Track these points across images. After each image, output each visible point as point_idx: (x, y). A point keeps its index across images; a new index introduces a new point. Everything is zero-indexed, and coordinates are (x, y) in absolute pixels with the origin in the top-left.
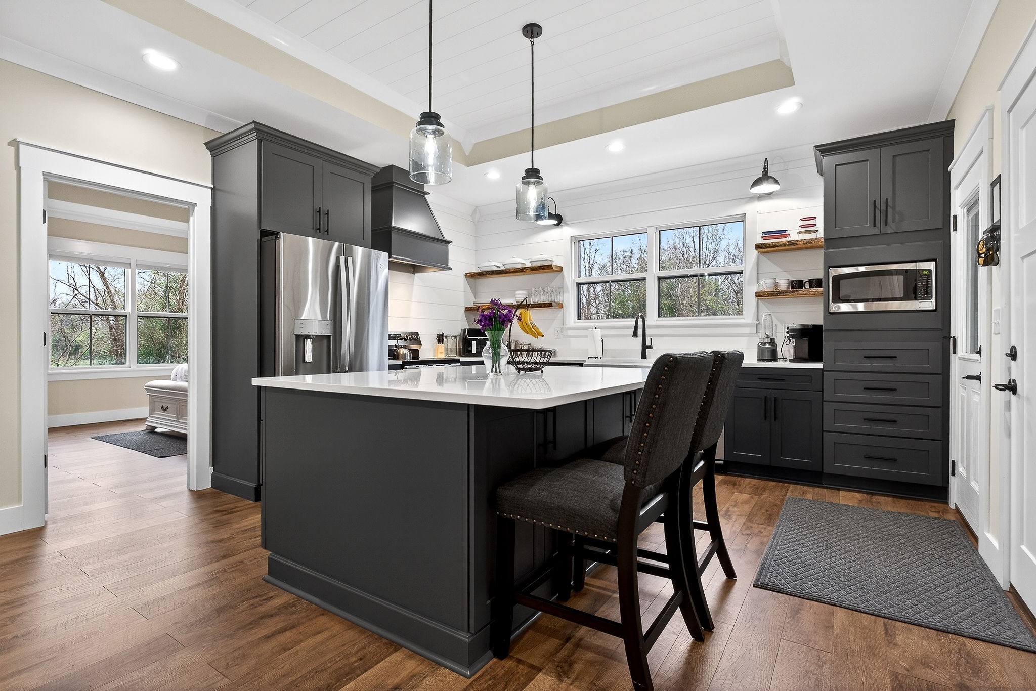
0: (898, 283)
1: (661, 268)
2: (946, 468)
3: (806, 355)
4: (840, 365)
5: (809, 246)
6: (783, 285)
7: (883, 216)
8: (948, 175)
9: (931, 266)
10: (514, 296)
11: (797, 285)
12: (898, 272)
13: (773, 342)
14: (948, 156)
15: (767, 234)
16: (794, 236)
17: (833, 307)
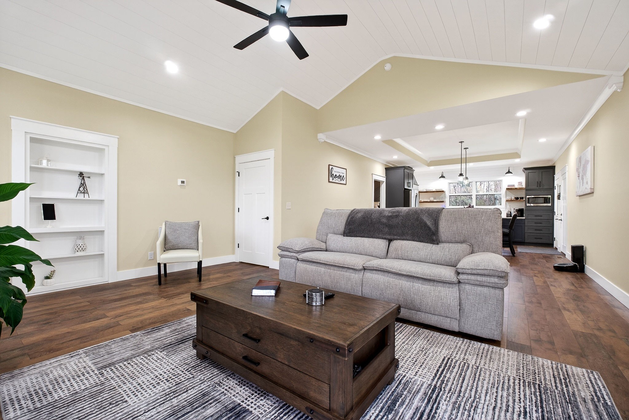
0: (542, 200)
1: (477, 192)
2: (553, 239)
3: (520, 216)
4: (529, 218)
5: (521, 189)
6: (513, 198)
7: (539, 185)
8: (554, 177)
9: (550, 196)
10: (429, 199)
11: (517, 198)
12: (542, 197)
13: (511, 212)
14: (554, 173)
15: (509, 186)
16: (516, 187)
17: (528, 205)
